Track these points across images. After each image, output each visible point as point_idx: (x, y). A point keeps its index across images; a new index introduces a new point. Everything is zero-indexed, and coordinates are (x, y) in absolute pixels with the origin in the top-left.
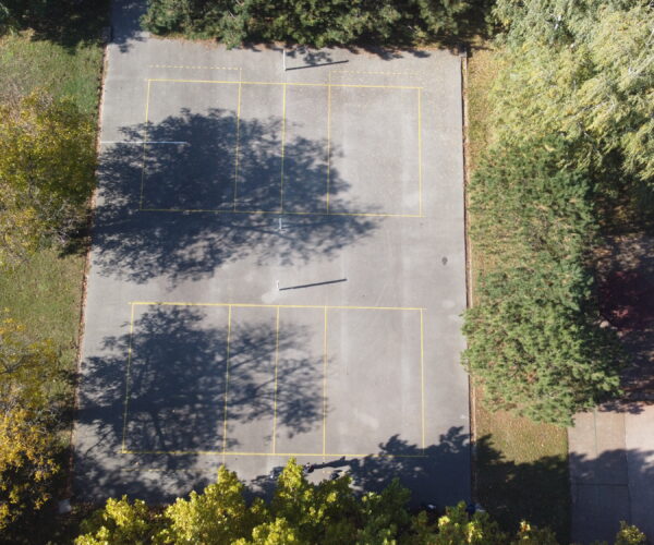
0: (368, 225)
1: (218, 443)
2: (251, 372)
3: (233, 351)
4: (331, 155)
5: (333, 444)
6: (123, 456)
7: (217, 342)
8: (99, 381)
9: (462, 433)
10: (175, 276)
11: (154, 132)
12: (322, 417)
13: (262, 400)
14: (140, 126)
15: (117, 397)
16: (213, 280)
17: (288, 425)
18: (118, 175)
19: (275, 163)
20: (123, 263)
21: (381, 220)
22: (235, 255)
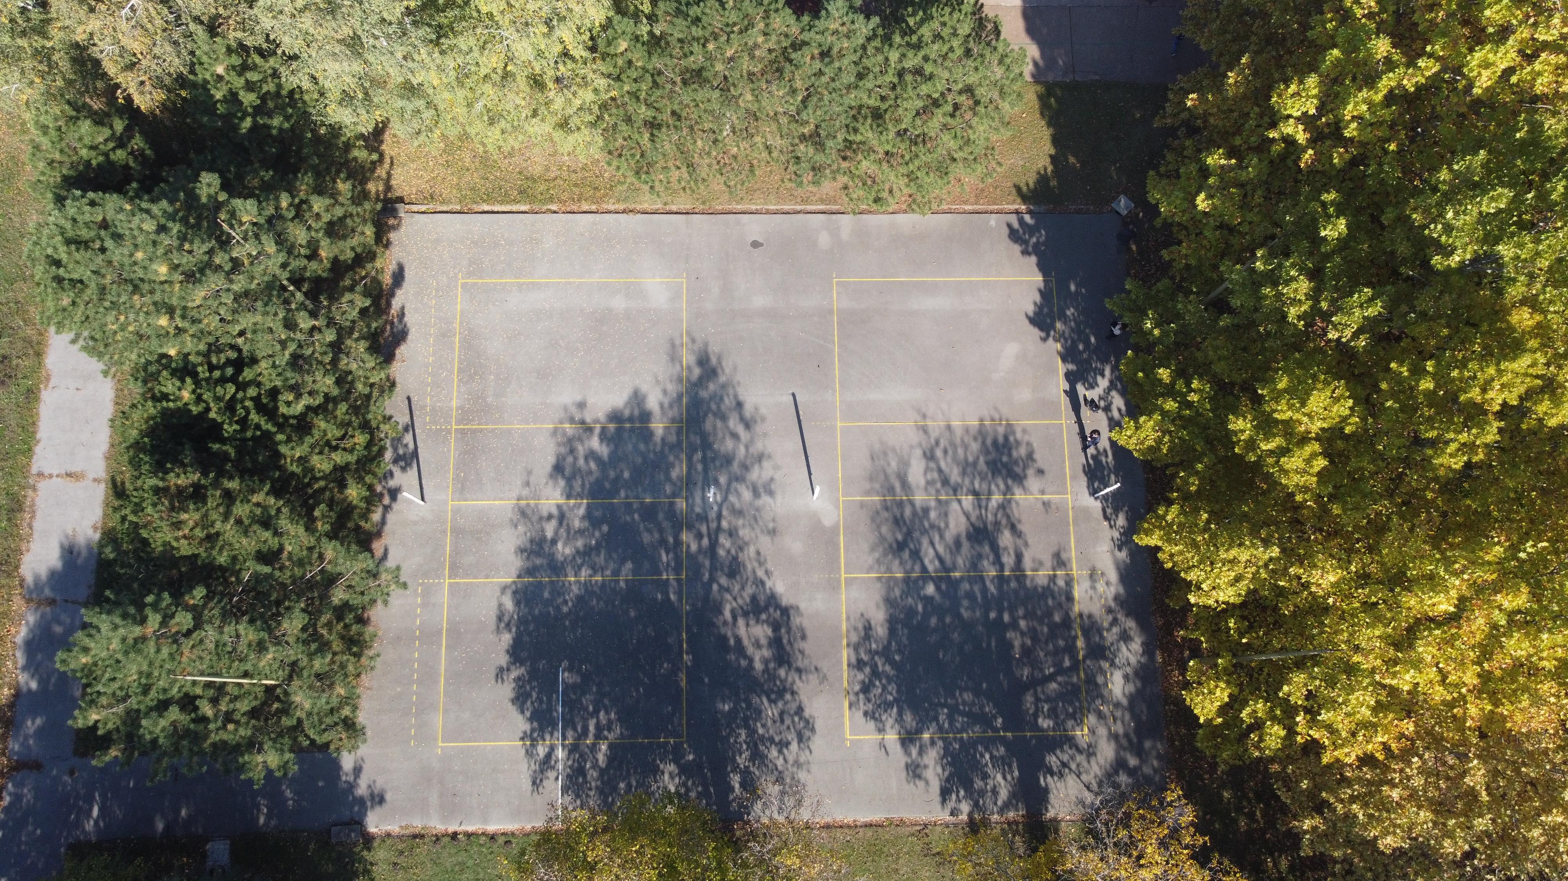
0: (703, 361)
1: (1061, 583)
2: (949, 536)
3: (917, 568)
4: (583, 422)
5: (1046, 408)
6: (1092, 732)
7: (905, 594)
8: (978, 784)
9: (1016, 225)
10: (799, 671)
11: (542, 729)
12: (1009, 425)
13: (990, 517)
14: (529, 754)
15: (1002, 750)
16: (803, 606)
17: (1025, 477)
18: (622, 785)
19: (598, 514)
20: (780, 762)
21: (693, 341)
22: (760, 573)
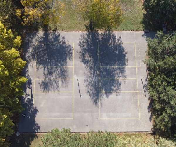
0: (96, 103)
1: (38, 65)
2: (56, 73)
3: (61, 68)
5: (37, 95)
6: (36, 43)
7: (63, 64)
8: (54, 36)
9: (39, 130)
10: (81, 52)
11: (120, 45)
12: (44, 92)
13: (48, 76)
14: (121, 41)
15: (50, 41)
16: (80, 62)
17: (42, 83)
18: (107, 37)
19: (113, 77)
20: (84, 40)
21: (98, 107)
22: (87, 67)
